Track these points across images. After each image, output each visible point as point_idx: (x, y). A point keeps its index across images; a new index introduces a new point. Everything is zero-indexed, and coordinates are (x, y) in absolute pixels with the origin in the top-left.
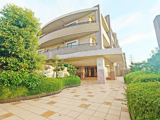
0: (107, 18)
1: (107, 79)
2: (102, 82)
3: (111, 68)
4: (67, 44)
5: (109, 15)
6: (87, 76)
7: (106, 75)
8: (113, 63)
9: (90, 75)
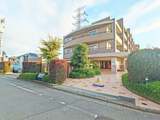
0: (121, 21)
1: (118, 70)
2: (115, 73)
3: (121, 63)
4: (90, 47)
5: (122, 19)
6: (102, 67)
7: (118, 68)
8: (124, 59)
9: (104, 67)
